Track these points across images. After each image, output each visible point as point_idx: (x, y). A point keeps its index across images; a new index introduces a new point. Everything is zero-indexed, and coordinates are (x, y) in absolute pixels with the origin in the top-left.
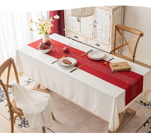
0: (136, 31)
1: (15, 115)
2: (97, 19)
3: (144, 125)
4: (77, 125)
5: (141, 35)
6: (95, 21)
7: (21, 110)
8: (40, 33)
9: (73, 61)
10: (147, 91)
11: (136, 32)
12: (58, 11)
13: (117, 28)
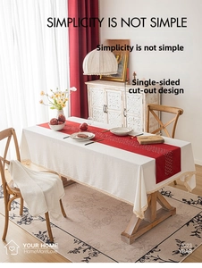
1: (12, 196)
2: (127, 106)
3: (188, 224)
5: (180, 113)
6: (125, 109)
7: (19, 190)
9: (91, 135)
10: (188, 173)
13: (150, 108)
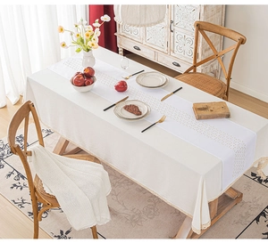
0: (233, 33)
2: (176, 18)
4: (134, 216)
6: (172, 22)
7: (54, 198)
8: (79, 51)
10: (263, 158)
11: (233, 35)
12: (105, 6)
13: (199, 27)
